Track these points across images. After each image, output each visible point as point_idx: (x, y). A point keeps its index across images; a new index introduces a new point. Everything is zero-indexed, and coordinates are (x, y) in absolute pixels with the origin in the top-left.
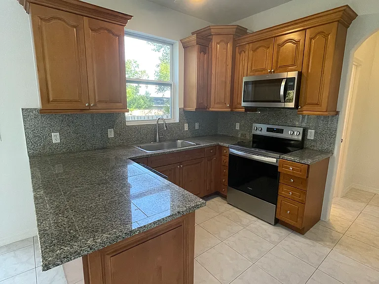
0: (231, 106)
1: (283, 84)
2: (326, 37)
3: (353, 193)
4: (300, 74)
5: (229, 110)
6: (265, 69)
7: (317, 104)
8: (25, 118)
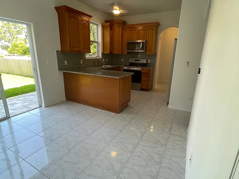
0: (122, 52)
1: (141, 44)
2: (153, 30)
3: (160, 83)
4: (146, 41)
5: (121, 53)
6: (134, 38)
7: (151, 51)
8: (57, 54)
